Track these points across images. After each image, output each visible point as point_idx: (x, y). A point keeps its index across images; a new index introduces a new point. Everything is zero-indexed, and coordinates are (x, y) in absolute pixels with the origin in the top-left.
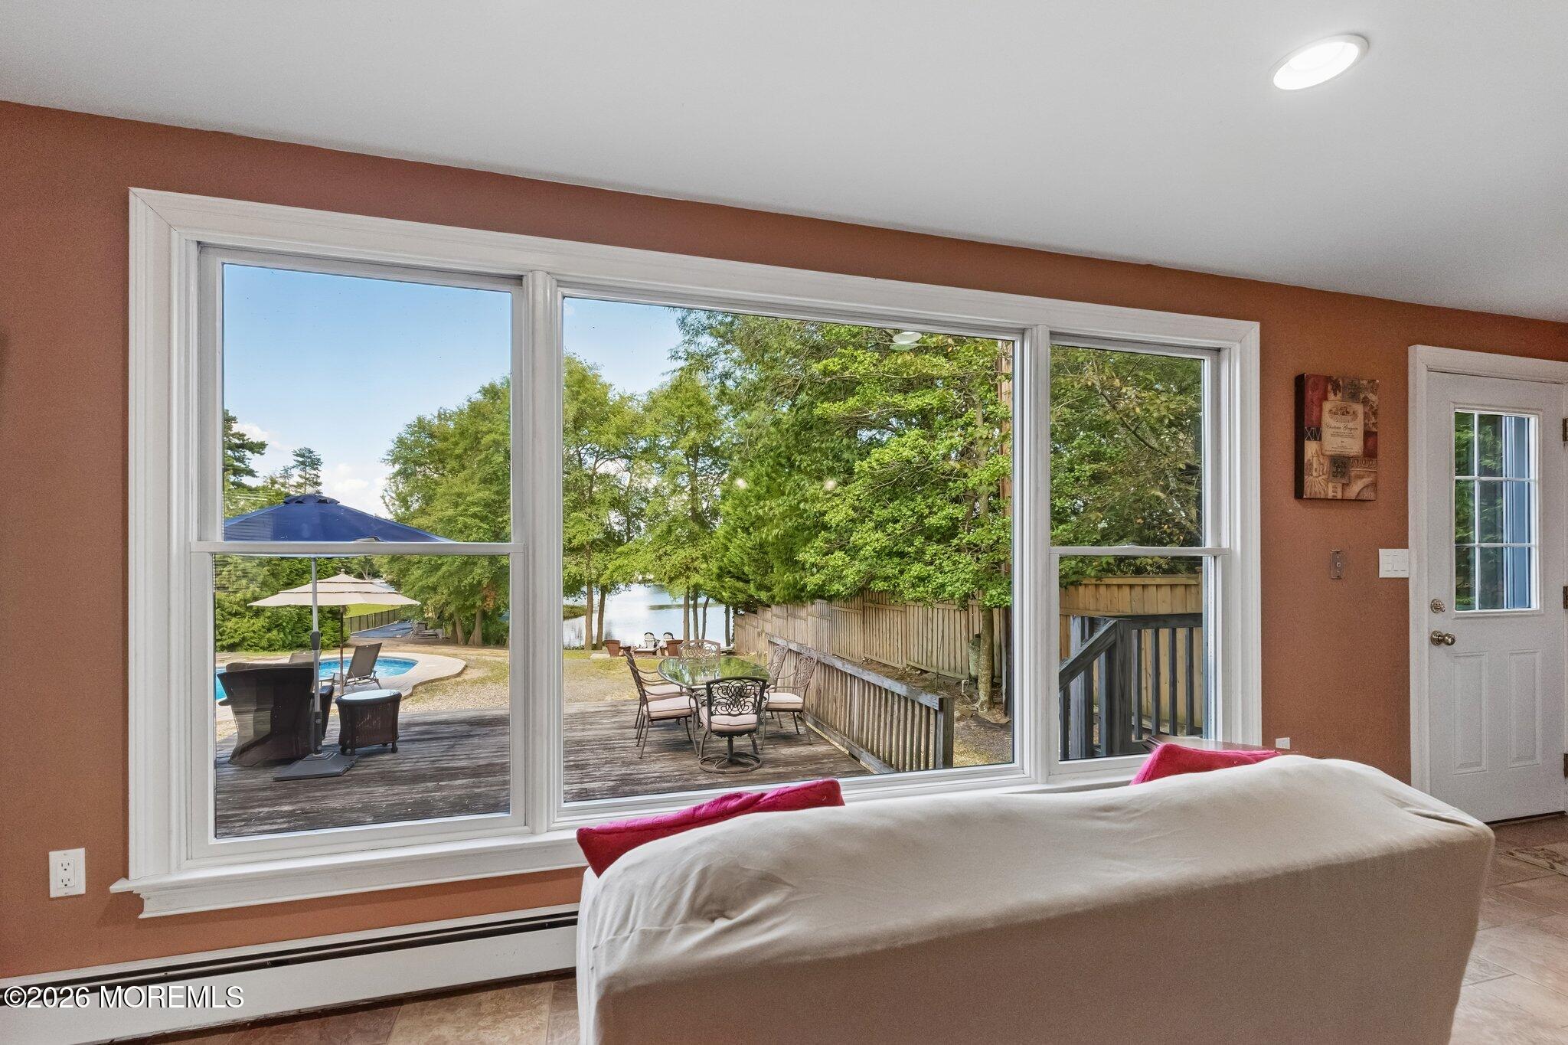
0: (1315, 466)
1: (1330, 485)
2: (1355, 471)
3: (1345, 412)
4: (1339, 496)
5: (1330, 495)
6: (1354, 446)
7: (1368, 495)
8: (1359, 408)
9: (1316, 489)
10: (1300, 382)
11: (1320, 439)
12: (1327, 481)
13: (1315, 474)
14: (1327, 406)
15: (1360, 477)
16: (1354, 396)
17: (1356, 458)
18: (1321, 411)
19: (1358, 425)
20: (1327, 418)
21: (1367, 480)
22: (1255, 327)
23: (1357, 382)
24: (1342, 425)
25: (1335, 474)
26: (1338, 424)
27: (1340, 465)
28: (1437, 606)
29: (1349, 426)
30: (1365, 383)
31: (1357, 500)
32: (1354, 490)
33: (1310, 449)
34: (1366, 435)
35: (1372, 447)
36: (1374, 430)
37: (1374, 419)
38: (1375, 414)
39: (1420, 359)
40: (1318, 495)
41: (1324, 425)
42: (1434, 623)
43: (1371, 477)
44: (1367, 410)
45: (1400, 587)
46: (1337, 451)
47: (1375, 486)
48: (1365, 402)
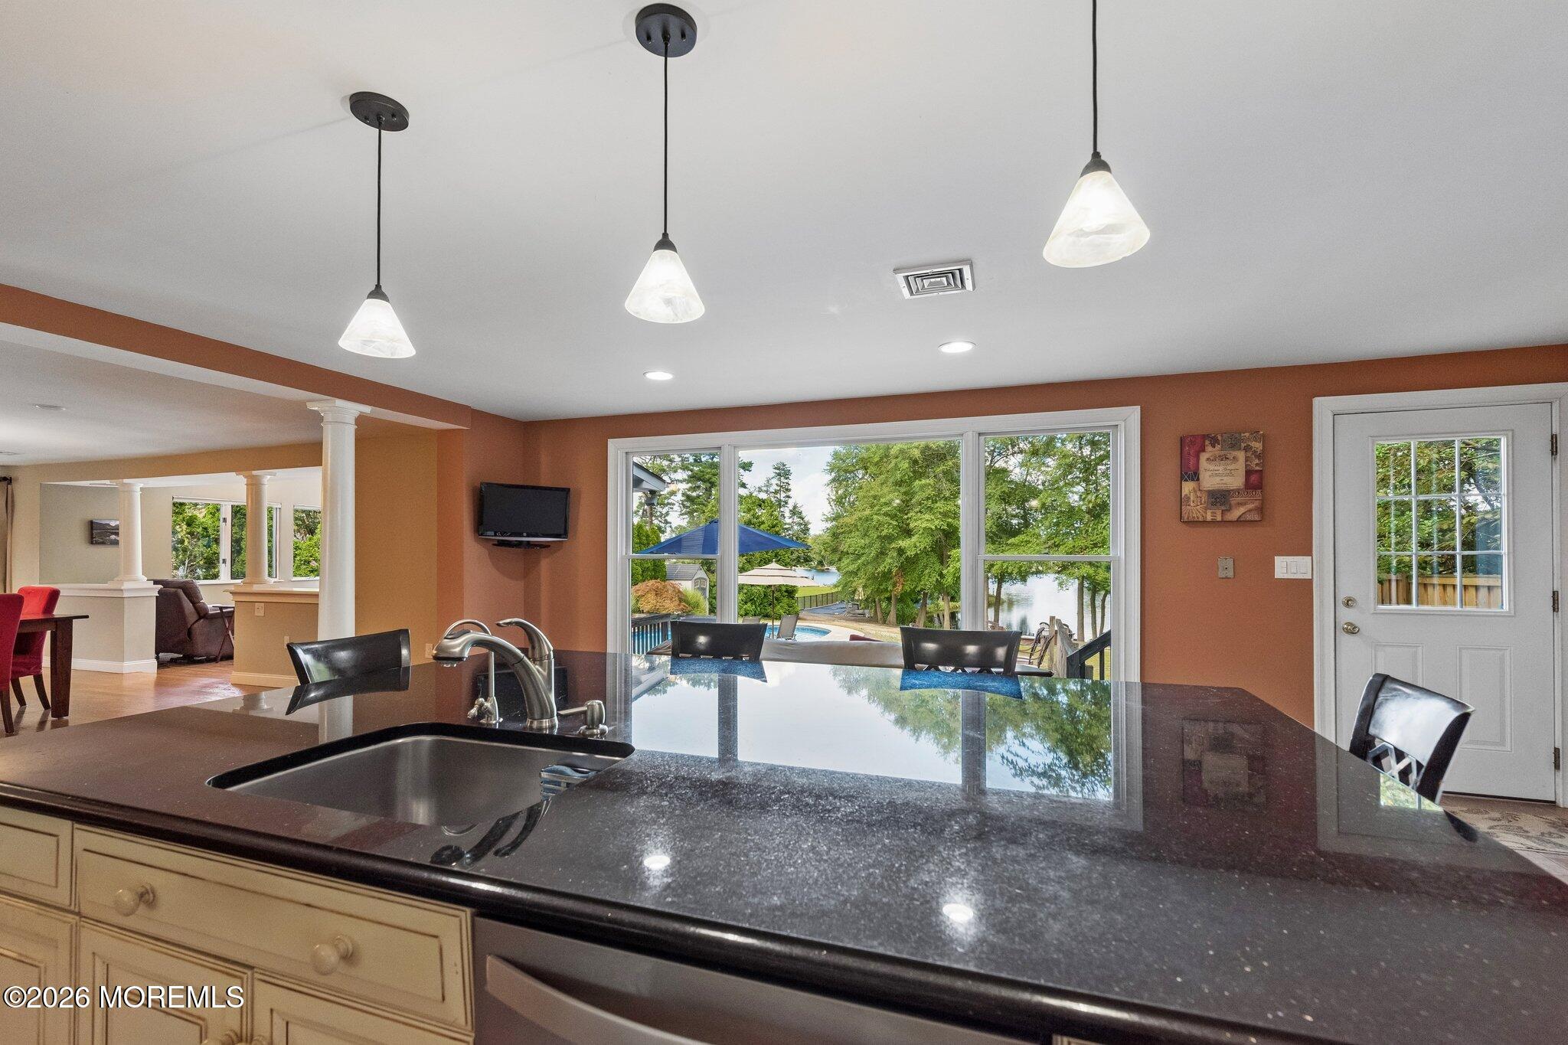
0: (1192, 499)
1: (1209, 512)
2: (1234, 501)
3: (1224, 458)
4: (1219, 518)
5: (1209, 518)
6: (1236, 481)
7: (1249, 517)
8: (1240, 454)
9: (1195, 515)
10: (1182, 440)
11: (1198, 479)
12: (1206, 509)
13: (1192, 504)
14: (1204, 457)
15: (1240, 504)
16: (1234, 446)
17: (1238, 491)
18: (1198, 459)
19: (1240, 466)
20: (1204, 463)
21: (1250, 506)
23: (1237, 435)
24: (1221, 468)
25: (1214, 504)
26: (1216, 468)
27: (1219, 498)
28: (1349, 602)
29: (1229, 468)
30: (1247, 434)
31: (1239, 522)
32: (1236, 514)
33: (1188, 487)
34: (1249, 473)
35: (1255, 481)
36: (1258, 468)
37: (1257, 461)
38: (1258, 457)
39: (1324, 407)
40: (1196, 519)
41: (1201, 470)
42: (1347, 615)
43: (1257, 504)
44: (1249, 454)
45: (1303, 589)
46: (1216, 487)
47: (1261, 510)
48: (1247, 449)
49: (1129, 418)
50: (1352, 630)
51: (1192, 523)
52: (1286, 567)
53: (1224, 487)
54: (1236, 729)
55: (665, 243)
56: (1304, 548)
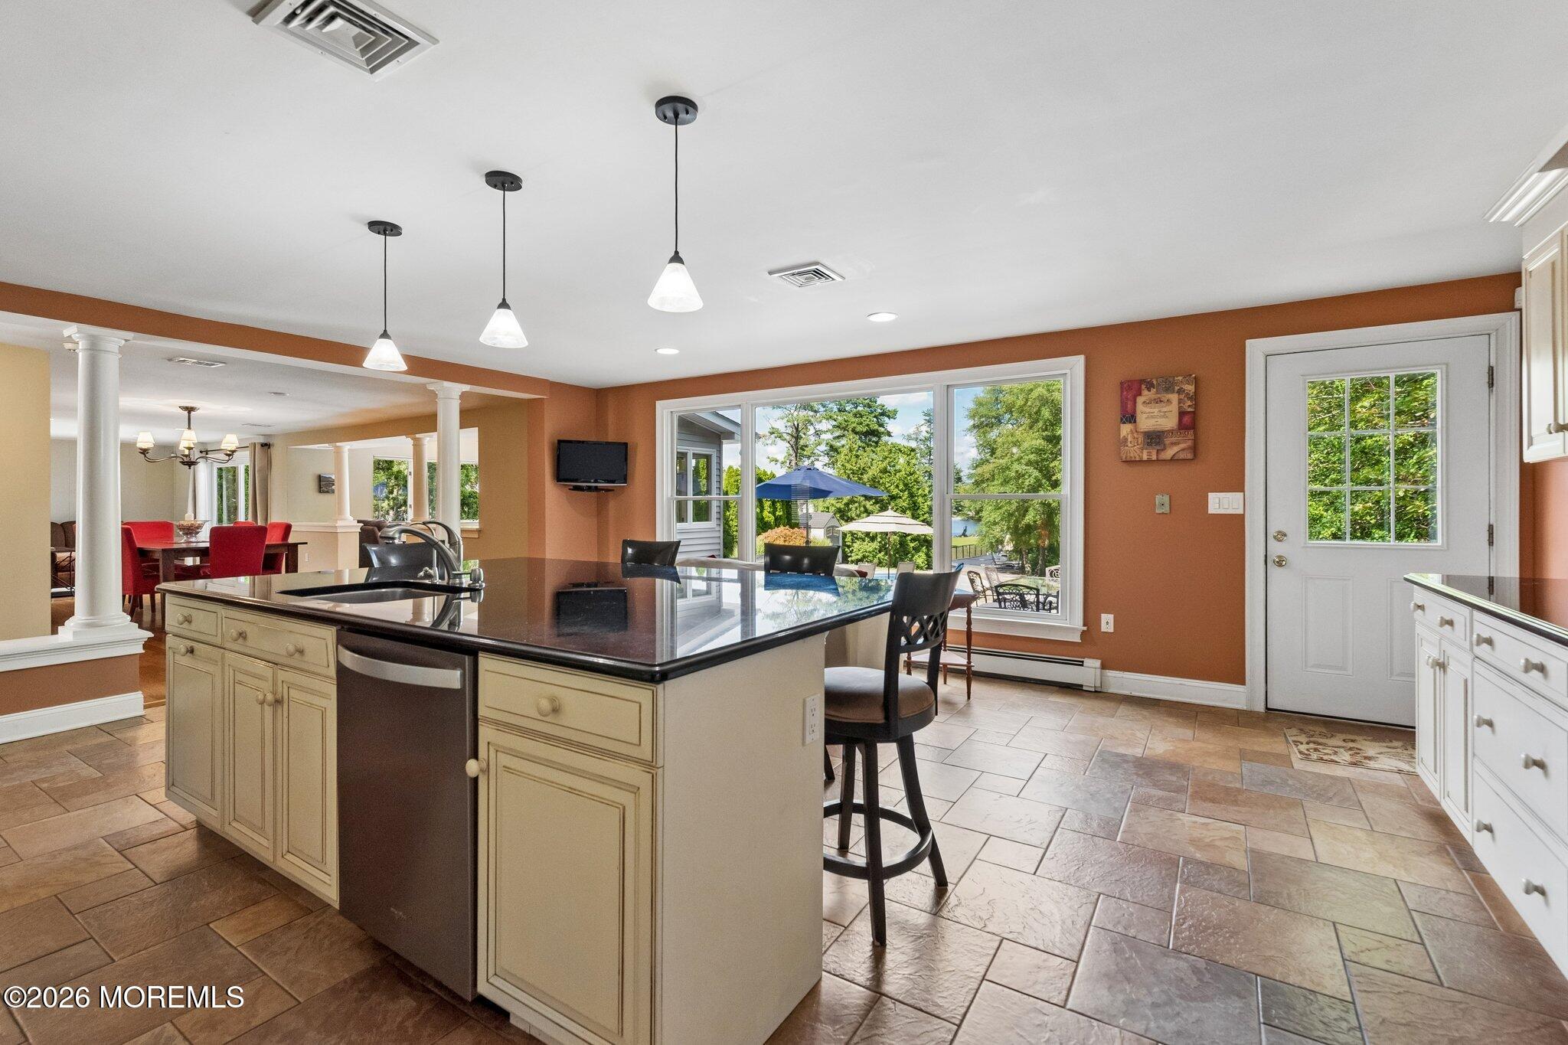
0: (1129, 440)
1: (1145, 452)
2: (1167, 441)
3: (1159, 401)
4: (1154, 457)
5: (1145, 457)
6: (1168, 423)
7: (1182, 456)
8: (1174, 397)
9: (1132, 455)
10: (1121, 385)
11: (1135, 422)
12: (1142, 449)
13: (1130, 445)
14: (1140, 400)
15: (1173, 444)
16: (1169, 389)
17: (1171, 431)
18: (1135, 403)
19: (1173, 409)
20: (1140, 407)
21: (1182, 446)
22: (1082, 358)
23: (1171, 379)
24: (1156, 410)
25: (1149, 444)
26: (1152, 410)
27: (1154, 438)
28: (1281, 536)
29: (1165, 409)
30: (1180, 378)
31: (1173, 460)
32: (1169, 453)
33: (1126, 429)
34: (1182, 414)
35: (1189, 422)
36: (1190, 410)
37: (1189, 403)
38: (1190, 398)
39: (1256, 348)
40: (1133, 459)
41: (1138, 412)
42: (1276, 549)
43: (1190, 443)
44: (1182, 397)
45: (1235, 524)
46: (1152, 428)
47: (1193, 449)
48: (1181, 391)
49: (1075, 366)
50: (1280, 562)
51: (1129, 462)
52: (1220, 503)
53: (1159, 428)
56: (1236, 483)
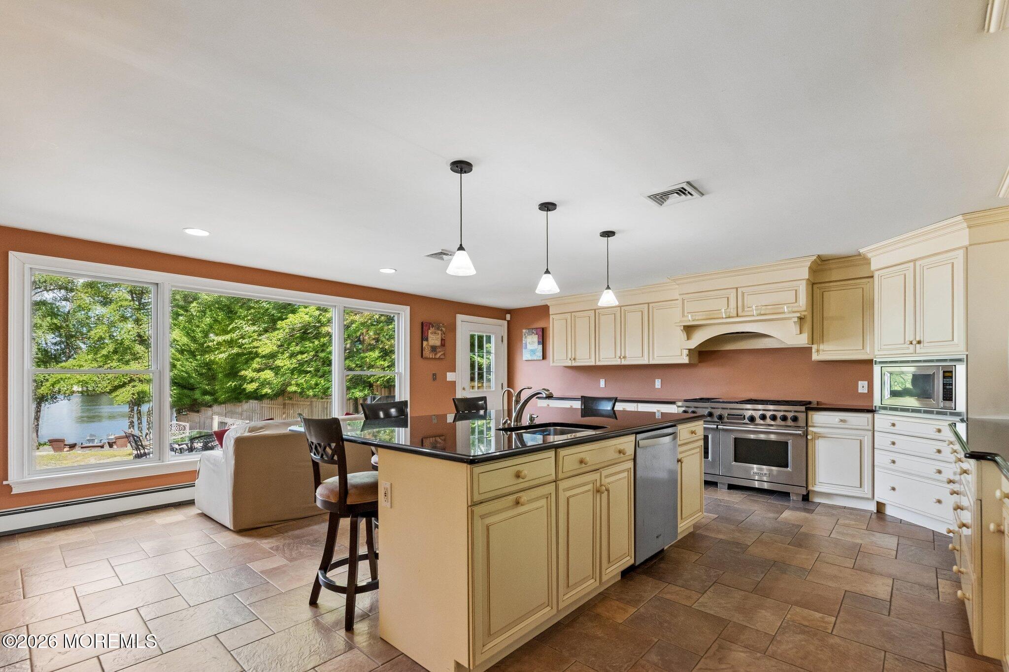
0: (427, 348)
2: (438, 350)
3: (435, 333)
4: (434, 357)
5: (431, 357)
6: (438, 343)
7: (442, 357)
8: (440, 332)
9: (427, 355)
10: (422, 324)
11: (428, 341)
12: (430, 353)
13: (426, 351)
14: (430, 331)
15: (440, 352)
16: (438, 329)
17: (439, 346)
18: (428, 333)
19: (439, 336)
20: (430, 335)
21: (442, 353)
22: (408, 308)
23: (439, 325)
24: (434, 337)
25: (433, 351)
27: (434, 349)
28: (464, 389)
29: (436, 337)
30: (441, 325)
31: (439, 358)
32: (438, 356)
33: (425, 344)
34: (442, 340)
35: (443, 345)
36: (444, 338)
37: (444, 335)
39: (460, 317)
40: (427, 357)
41: (429, 337)
43: (444, 352)
44: (442, 332)
45: (453, 384)
46: (433, 344)
47: (444, 354)
48: (441, 330)
49: (406, 311)
51: (426, 359)
52: (450, 377)
53: (435, 345)
54: (439, 439)
55: (547, 272)
56: (454, 368)
